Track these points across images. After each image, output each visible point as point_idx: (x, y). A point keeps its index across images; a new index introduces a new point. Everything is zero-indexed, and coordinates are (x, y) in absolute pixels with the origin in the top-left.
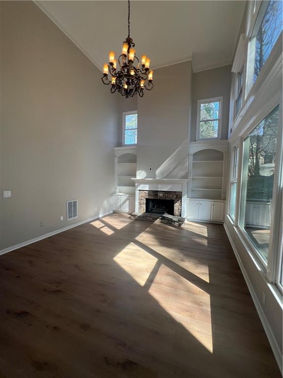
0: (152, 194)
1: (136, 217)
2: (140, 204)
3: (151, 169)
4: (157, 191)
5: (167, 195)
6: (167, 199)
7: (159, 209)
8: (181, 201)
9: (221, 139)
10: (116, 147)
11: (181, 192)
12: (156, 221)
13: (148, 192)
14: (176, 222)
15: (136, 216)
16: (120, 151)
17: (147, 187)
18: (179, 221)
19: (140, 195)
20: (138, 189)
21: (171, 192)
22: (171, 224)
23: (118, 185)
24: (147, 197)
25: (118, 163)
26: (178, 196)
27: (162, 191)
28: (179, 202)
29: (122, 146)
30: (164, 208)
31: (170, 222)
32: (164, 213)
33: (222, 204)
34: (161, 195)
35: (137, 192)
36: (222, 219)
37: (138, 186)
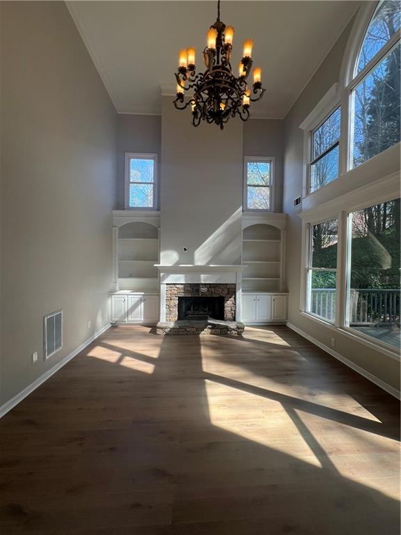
0: (190, 289)
1: (167, 330)
2: (169, 307)
3: (185, 250)
4: (198, 285)
5: (213, 290)
6: (214, 296)
7: (197, 313)
8: (235, 298)
9: (275, 212)
10: (114, 209)
11: (235, 284)
12: (202, 333)
13: (182, 286)
14: (233, 330)
15: (165, 328)
16: (122, 218)
17: (181, 279)
18: (238, 328)
19: (169, 292)
20: (166, 282)
21: (220, 284)
22: (227, 334)
23: (120, 277)
24: (182, 295)
25: (119, 238)
26: (231, 290)
27: (205, 284)
28: (232, 299)
29: (124, 209)
30: (207, 309)
31: (224, 331)
32: (207, 319)
33: (285, 298)
34: (204, 290)
35: (163, 288)
36: (284, 317)
37: (164, 278)
